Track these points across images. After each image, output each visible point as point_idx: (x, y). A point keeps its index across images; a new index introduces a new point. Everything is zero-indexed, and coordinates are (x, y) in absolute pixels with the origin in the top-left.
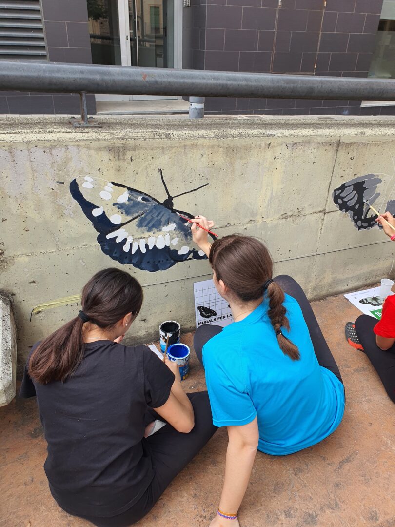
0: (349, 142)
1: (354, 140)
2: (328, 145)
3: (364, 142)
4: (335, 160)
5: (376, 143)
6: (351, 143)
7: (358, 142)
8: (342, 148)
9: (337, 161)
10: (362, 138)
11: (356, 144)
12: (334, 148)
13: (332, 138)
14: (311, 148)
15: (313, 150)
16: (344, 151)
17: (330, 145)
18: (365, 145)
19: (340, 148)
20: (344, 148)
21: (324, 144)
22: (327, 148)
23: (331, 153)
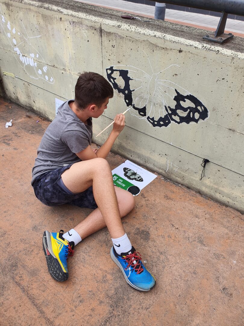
0: (108, 31)
1: (112, 30)
2: (94, 29)
3: (119, 34)
4: (102, 44)
5: (130, 38)
6: (110, 33)
7: (115, 33)
8: (104, 35)
9: (103, 45)
10: (118, 30)
11: (114, 34)
12: (98, 32)
13: (95, 24)
14: (84, 29)
15: (85, 30)
16: (106, 38)
17: (95, 30)
18: (121, 38)
19: (102, 35)
20: (106, 35)
21: (91, 28)
22: (93, 31)
23: (97, 36)
